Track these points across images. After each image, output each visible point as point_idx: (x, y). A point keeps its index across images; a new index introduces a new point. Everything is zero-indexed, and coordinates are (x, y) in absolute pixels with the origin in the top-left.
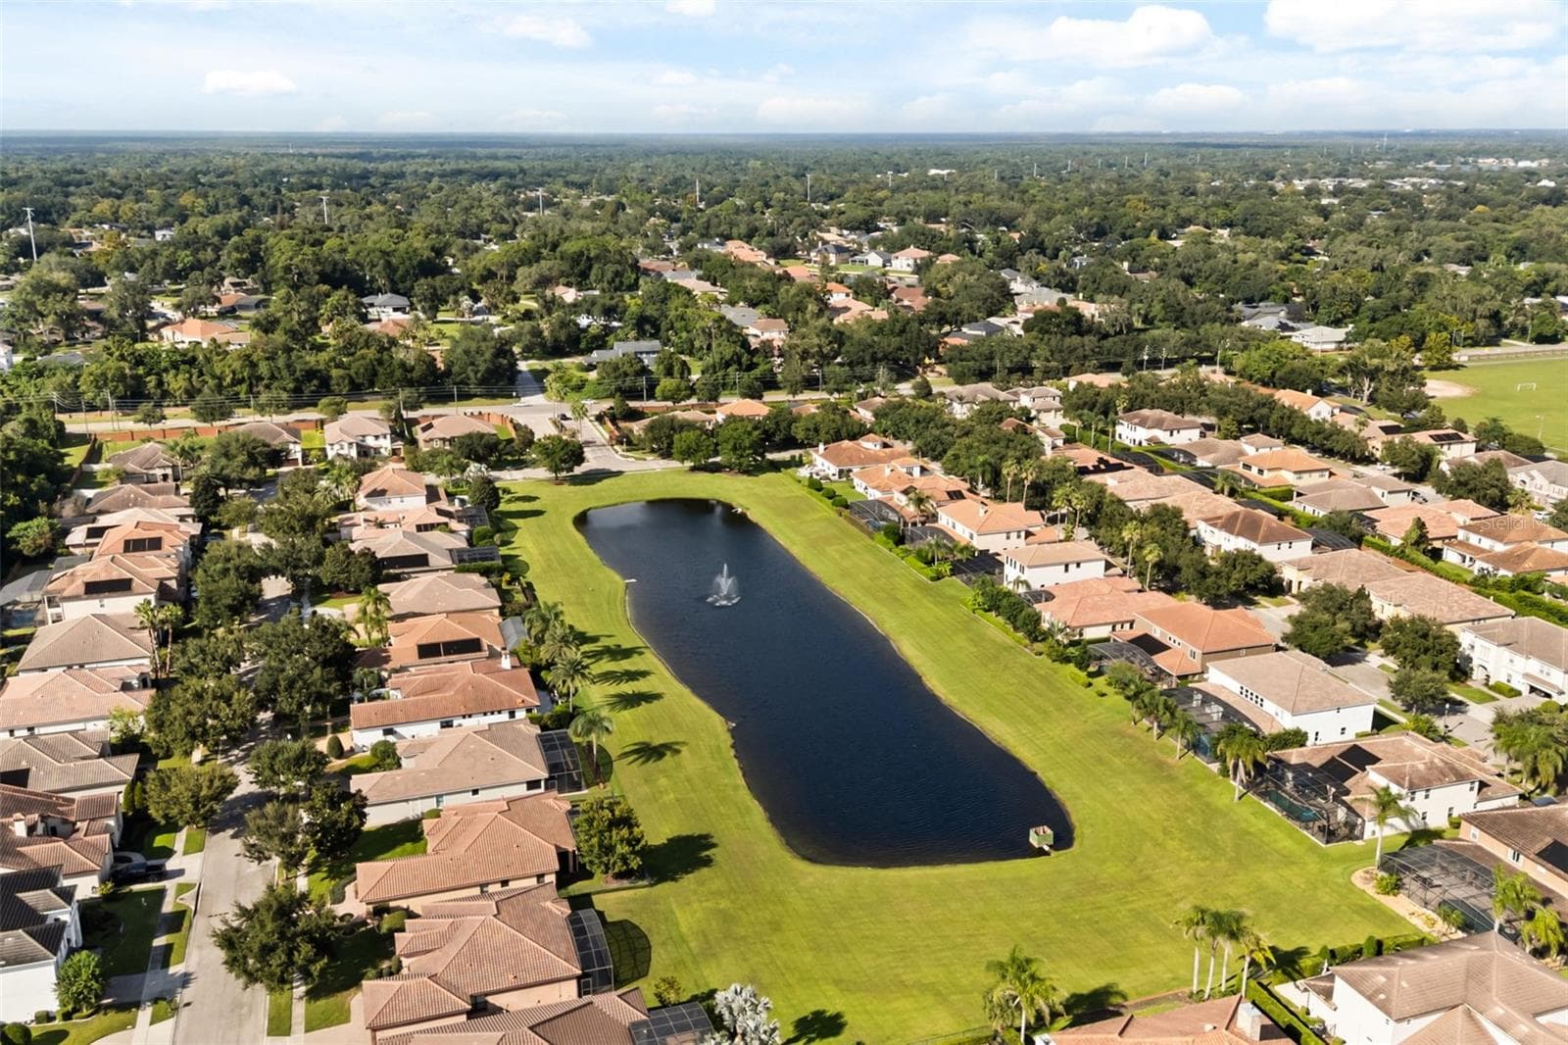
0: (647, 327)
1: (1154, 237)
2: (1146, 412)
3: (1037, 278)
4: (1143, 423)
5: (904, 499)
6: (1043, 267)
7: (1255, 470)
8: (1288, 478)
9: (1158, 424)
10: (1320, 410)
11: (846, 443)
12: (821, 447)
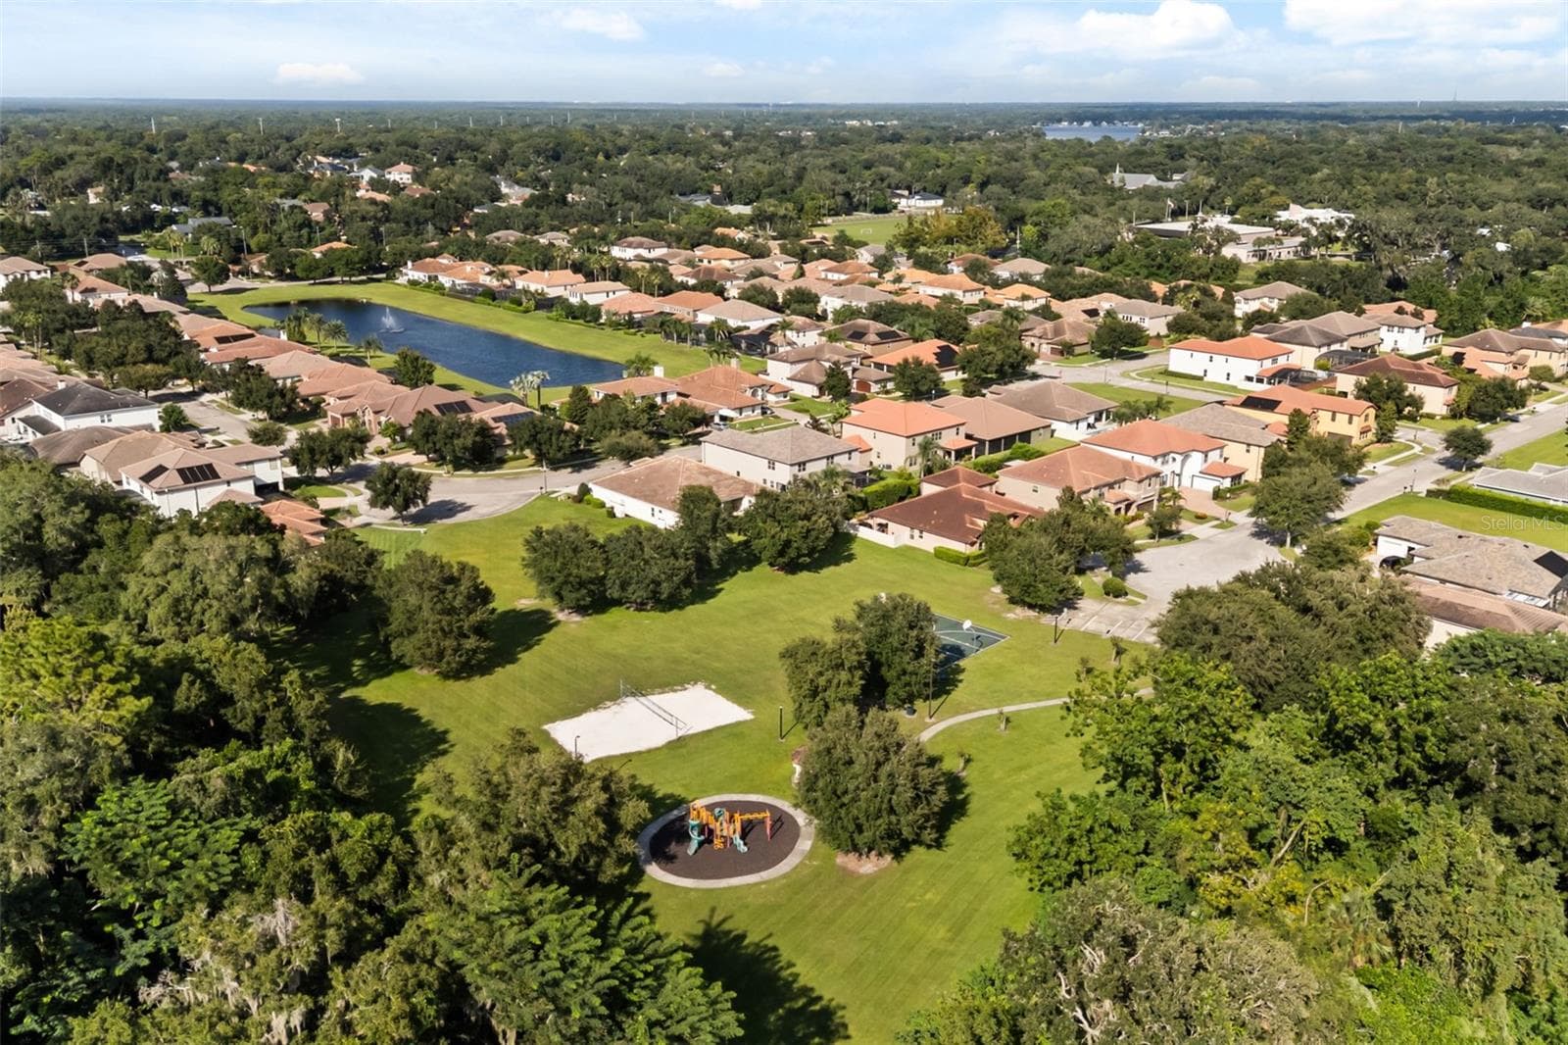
0: (211, 209)
1: (601, 157)
2: (631, 239)
3: (518, 183)
4: (630, 245)
5: (488, 278)
6: (520, 174)
7: (705, 261)
8: (727, 264)
9: (640, 245)
10: (740, 235)
11: (428, 260)
12: (410, 264)
